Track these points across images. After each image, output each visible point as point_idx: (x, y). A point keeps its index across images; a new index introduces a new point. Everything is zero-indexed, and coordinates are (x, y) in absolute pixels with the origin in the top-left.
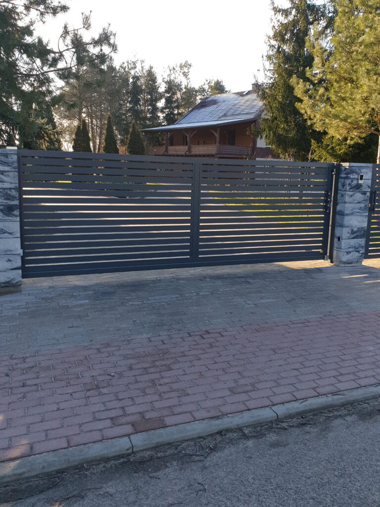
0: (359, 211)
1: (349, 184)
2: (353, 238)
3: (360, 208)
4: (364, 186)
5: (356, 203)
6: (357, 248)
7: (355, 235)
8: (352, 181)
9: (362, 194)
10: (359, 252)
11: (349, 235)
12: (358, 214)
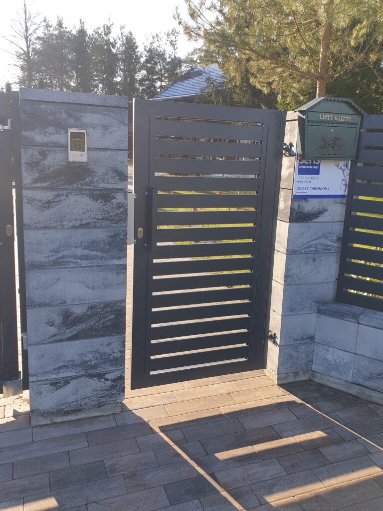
0: (86, 252)
1: (33, 165)
2: (74, 338)
3: (93, 245)
4: (100, 171)
5: (74, 227)
6: (95, 366)
7: (81, 327)
8: (43, 155)
9: (95, 198)
10: (100, 376)
11: (53, 330)
12: (84, 263)
